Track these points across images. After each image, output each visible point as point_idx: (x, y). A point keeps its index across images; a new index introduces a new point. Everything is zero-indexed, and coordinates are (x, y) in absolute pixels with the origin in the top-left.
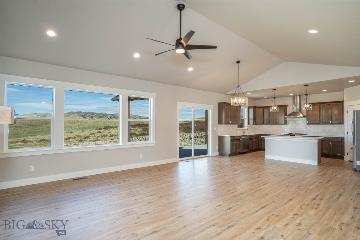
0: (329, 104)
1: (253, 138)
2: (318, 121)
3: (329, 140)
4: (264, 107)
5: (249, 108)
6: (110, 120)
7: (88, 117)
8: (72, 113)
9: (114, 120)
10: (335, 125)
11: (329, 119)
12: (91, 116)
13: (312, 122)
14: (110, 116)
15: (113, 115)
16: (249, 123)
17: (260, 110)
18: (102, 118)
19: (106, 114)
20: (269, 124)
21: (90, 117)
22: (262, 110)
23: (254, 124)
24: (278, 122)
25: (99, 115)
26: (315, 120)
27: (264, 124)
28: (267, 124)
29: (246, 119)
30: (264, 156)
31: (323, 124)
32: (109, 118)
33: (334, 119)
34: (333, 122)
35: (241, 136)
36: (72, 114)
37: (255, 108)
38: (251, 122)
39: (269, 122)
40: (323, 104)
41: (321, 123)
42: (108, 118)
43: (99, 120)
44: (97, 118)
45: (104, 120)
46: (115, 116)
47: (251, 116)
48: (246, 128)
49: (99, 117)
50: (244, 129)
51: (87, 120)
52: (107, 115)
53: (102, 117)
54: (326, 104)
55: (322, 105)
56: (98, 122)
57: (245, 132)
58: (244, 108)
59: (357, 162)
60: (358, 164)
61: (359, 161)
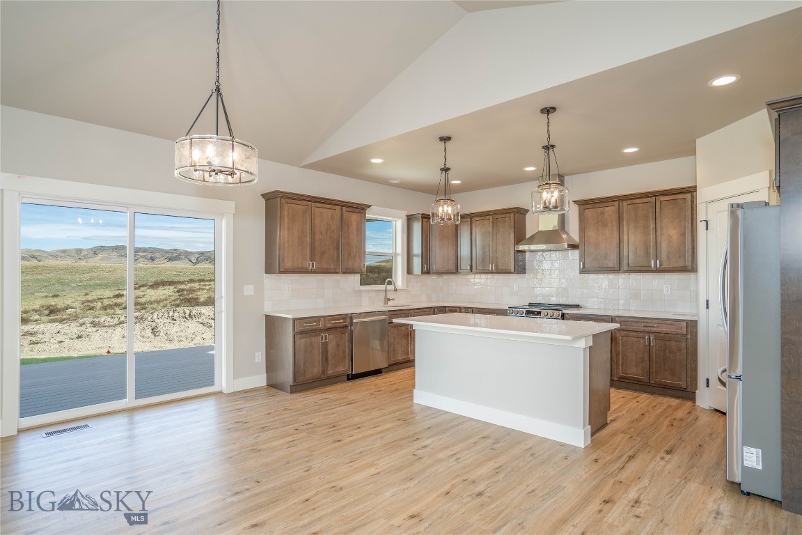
0: (649, 199)
2: (612, 261)
3: (647, 329)
5: (410, 219)
6: (197, 266)
7: (142, 259)
8: (102, 248)
9: (205, 266)
10: (668, 276)
11: (647, 253)
12: (149, 255)
13: (596, 264)
14: (197, 256)
15: (202, 253)
16: (409, 271)
18: (177, 262)
19: (187, 251)
20: (472, 272)
21: (146, 258)
23: (422, 273)
24: (496, 265)
25: (170, 255)
26: (606, 258)
27: (457, 271)
29: (398, 254)
30: (412, 392)
31: (632, 271)
32: (193, 261)
33: (664, 254)
34: (661, 265)
35: (351, 316)
36: (104, 252)
37: (426, 217)
38: (417, 265)
39: (472, 267)
40: (629, 202)
41: (625, 267)
42: (190, 261)
43: (169, 265)
44: (165, 261)
45: (181, 265)
46: (209, 257)
47: (417, 247)
49: (170, 259)
50: (386, 290)
51: (140, 265)
52: (188, 255)
53: (177, 260)
54: (638, 201)
55: (625, 203)
56: (146, 269)
57: (389, 300)
58: (396, 221)
59: (745, 454)
60: (751, 461)
61: (753, 450)
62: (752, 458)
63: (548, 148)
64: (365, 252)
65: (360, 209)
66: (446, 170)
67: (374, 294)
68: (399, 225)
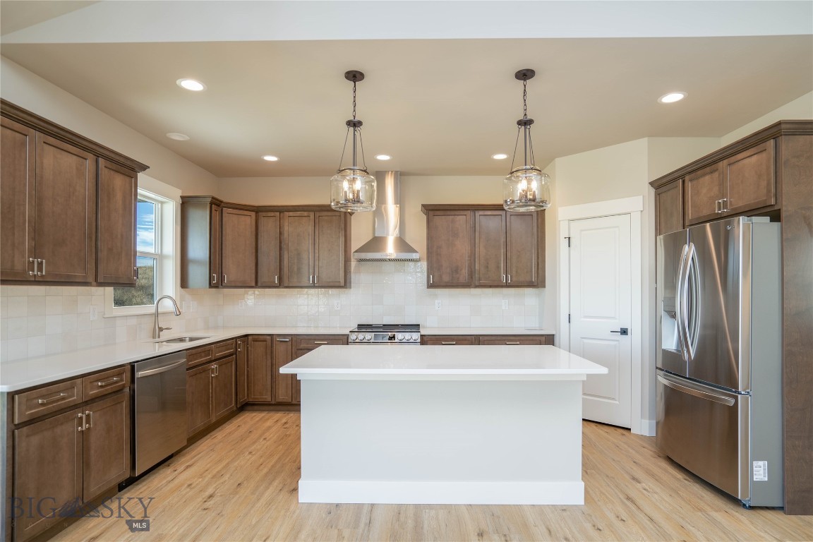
0: (500, 212)
1: (210, 361)
4: (258, 211)
5: (186, 204)
11: (498, 267)
13: (446, 278)
16: (184, 283)
17: (243, 218)
20: (281, 285)
22: (247, 221)
23: (211, 286)
24: (319, 276)
26: (456, 272)
27: (257, 284)
28: (271, 286)
31: (483, 285)
33: (514, 270)
34: (512, 280)
37: (216, 205)
38: (199, 274)
39: (280, 279)
40: (482, 212)
41: (476, 282)
47: (199, 248)
48: (168, 305)
50: (157, 314)
54: (489, 211)
55: (478, 214)
57: (161, 329)
58: (162, 203)
59: (754, 469)
60: (760, 475)
61: (761, 463)
62: (760, 471)
63: (525, 123)
64: (135, 252)
65: (130, 169)
66: (354, 124)
67: (134, 321)
68: (170, 210)
